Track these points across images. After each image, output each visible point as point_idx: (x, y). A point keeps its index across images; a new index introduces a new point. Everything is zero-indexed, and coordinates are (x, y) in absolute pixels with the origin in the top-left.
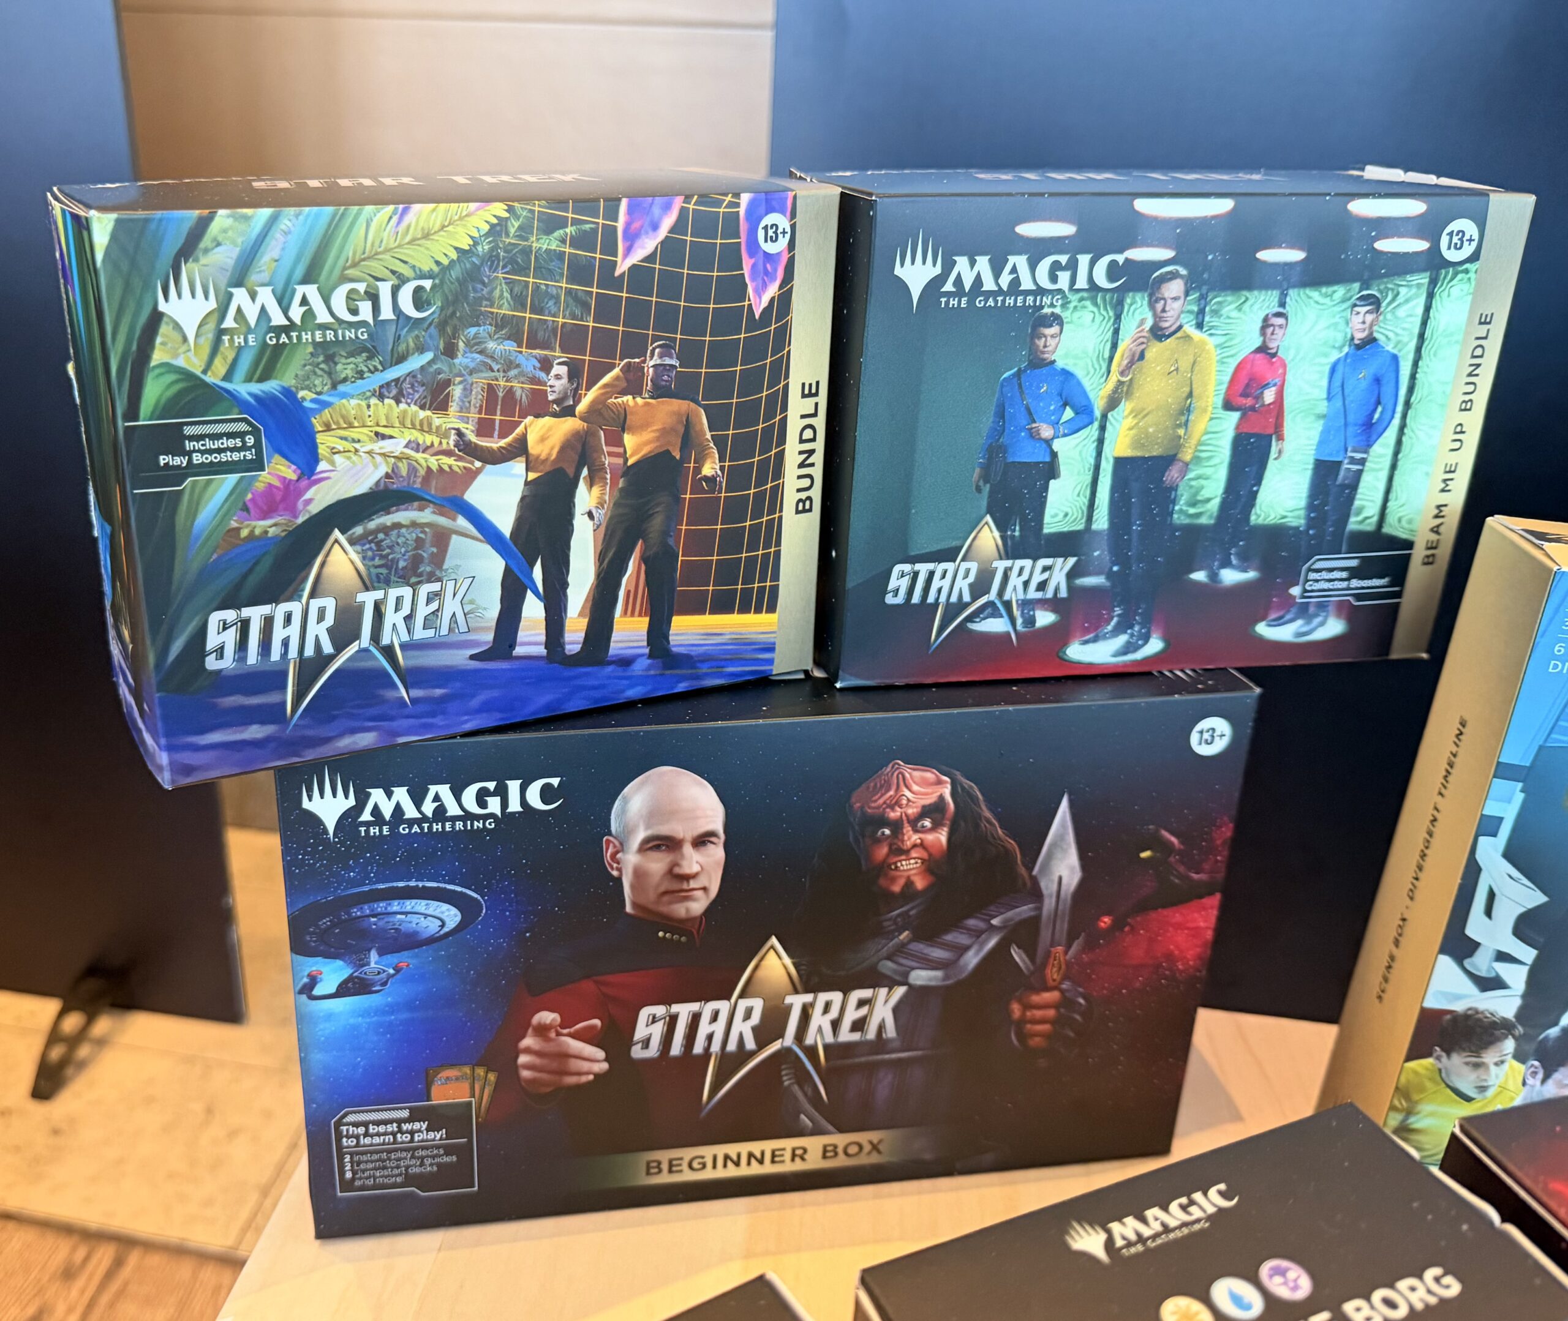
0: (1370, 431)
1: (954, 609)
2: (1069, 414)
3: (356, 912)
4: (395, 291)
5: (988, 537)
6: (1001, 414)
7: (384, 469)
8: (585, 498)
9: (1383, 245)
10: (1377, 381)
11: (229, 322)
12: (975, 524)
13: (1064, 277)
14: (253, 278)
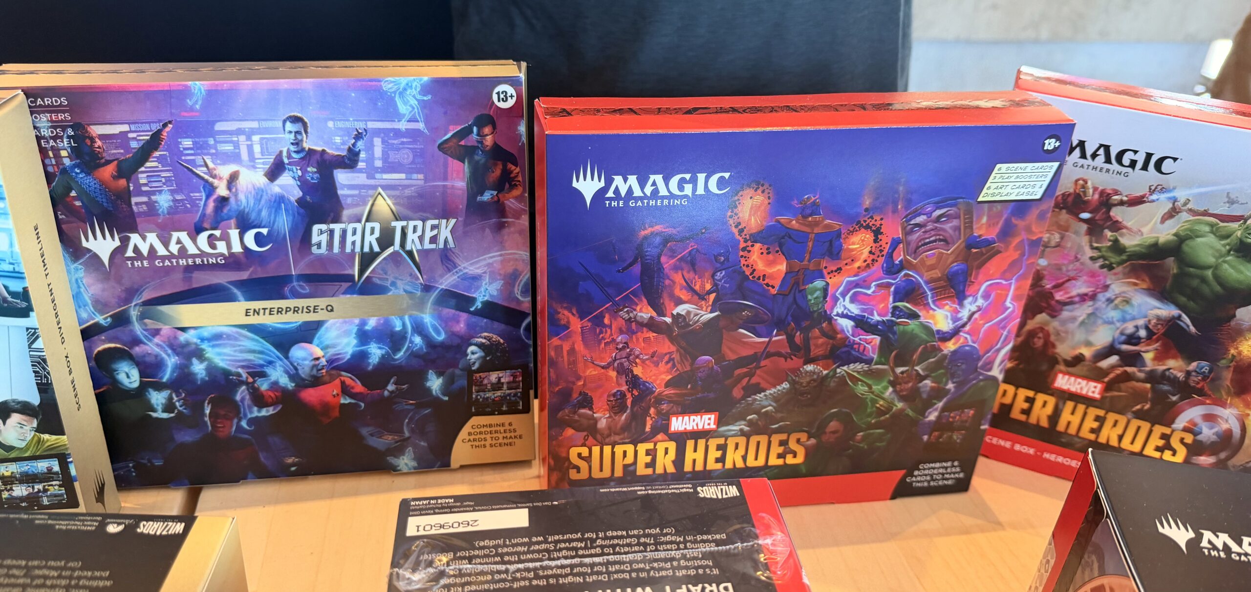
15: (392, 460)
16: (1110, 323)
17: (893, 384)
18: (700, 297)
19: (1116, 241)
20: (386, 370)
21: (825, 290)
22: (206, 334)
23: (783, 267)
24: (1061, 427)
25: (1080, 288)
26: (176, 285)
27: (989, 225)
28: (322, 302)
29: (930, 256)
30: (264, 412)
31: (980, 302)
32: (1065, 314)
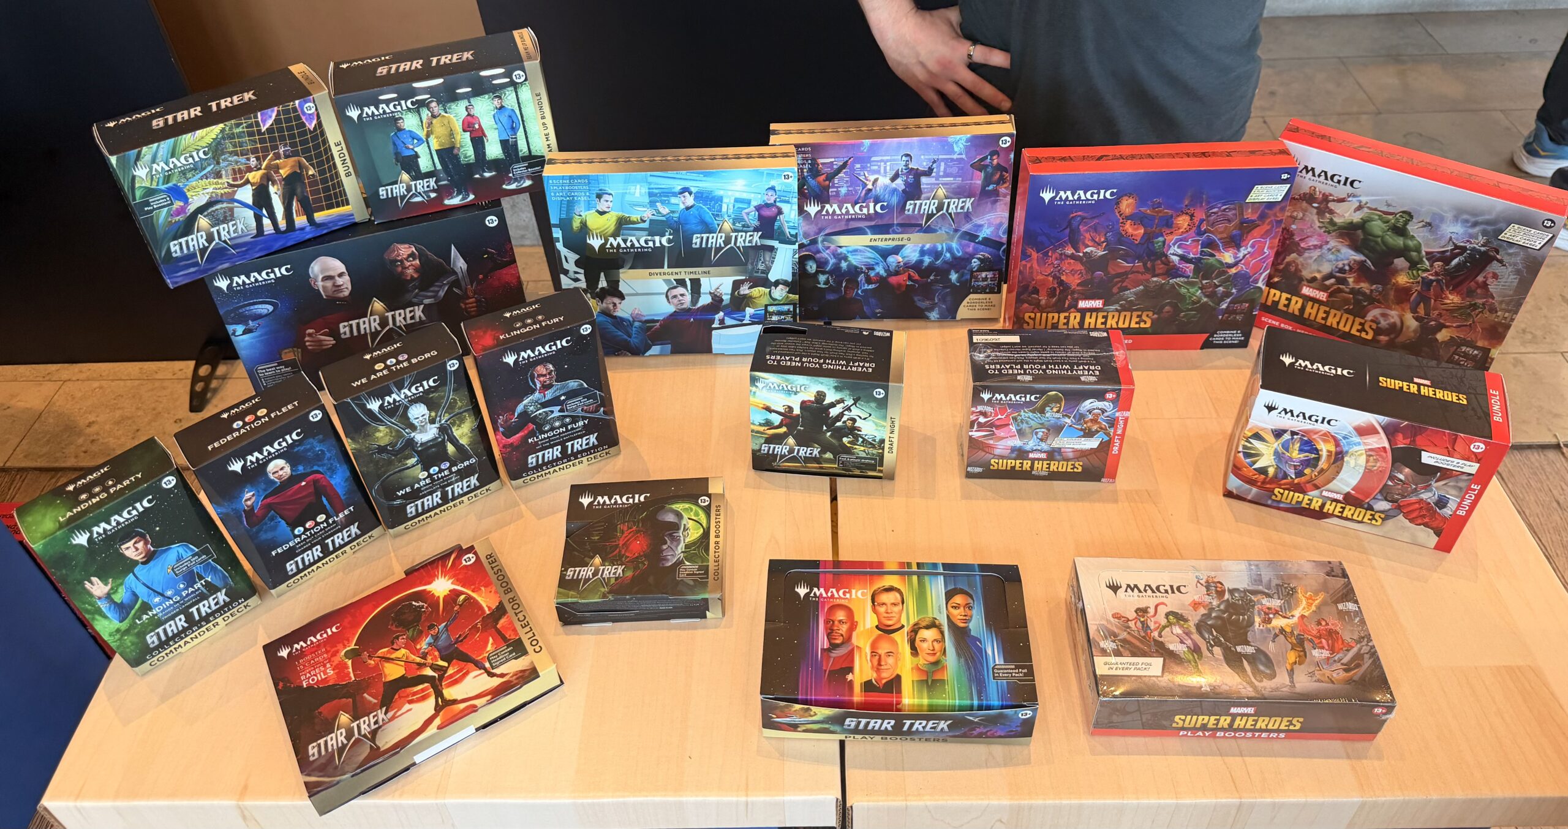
0: (514, 130)
1: (403, 197)
2: (415, 141)
3: (241, 311)
4: (197, 153)
5: (405, 176)
6: (394, 144)
7: (208, 197)
8: (272, 189)
9: (494, 82)
10: (510, 117)
11: (154, 173)
12: (400, 174)
13: (399, 108)
14: (157, 161)
15: (927, 314)
16: (1330, 261)
17: (1201, 289)
18: (1098, 244)
19: (1331, 219)
20: (931, 268)
21: (1164, 242)
22: (850, 249)
23: (1142, 231)
24: (1306, 315)
25: (1313, 242)
26: (842, 227)
27: (1253, 213)
28: (905, 236)
29: (1221, 227)
30: (870, 287)
31: (1249, 249)
32: (1306, 255)
